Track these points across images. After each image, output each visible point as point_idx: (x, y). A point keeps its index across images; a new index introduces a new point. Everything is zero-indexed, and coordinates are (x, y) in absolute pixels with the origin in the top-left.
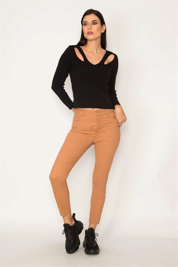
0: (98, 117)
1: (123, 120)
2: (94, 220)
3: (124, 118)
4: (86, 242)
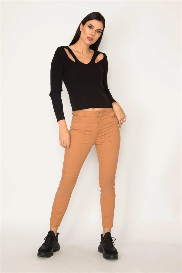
0: (99, 118)
1: (122, 117)
2: (108, 224)
3: (123, 115)
4: (104, 247)
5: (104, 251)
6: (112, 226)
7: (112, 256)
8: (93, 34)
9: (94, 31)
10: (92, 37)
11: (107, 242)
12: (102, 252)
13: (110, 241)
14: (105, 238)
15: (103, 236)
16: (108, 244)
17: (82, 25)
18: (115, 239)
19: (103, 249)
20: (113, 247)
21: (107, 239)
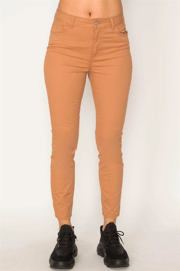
0: (96, 31)
2: (112, 211)
4: (105, 248)
5: (105, 254)
6: (118, 215)
7: (118, 262)
11: (110, 239)
12: (103, 256)
13: (115, 238)
14: (107, 233)
15: (103, 229)
16: (112, 242)
18: (122, 234)
19: (105, 250)
20: (121, 247)
21: (109, 235)
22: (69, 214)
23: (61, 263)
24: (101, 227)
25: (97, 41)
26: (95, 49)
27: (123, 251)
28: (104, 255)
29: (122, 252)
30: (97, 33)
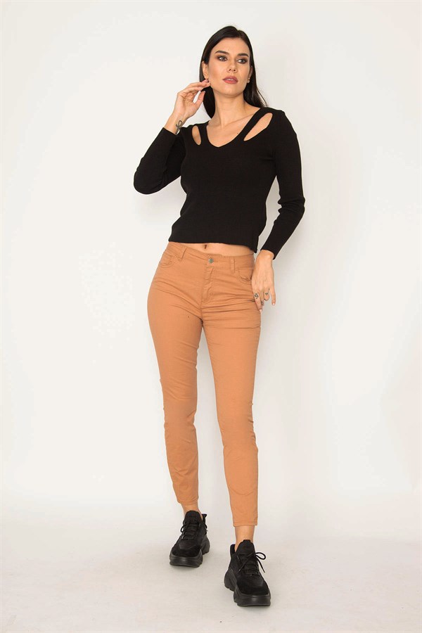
4: (236, 576)
5: (236, 587)
7: (254, 598)
8: (233, 67)
9: (233, 61)
10: (233, 75)
11: (244, 563)
12: (232, 589)
13: (252, 562)
14: (240, 555)
15: (236, 549)
16: (247, 568)
17: (204, 65)
18: (263, 557)
19: (236, 581)
20: (260, 576)
21: (243, 558)
22: (194, 497)
23: (184, 560)
24: (233, 546)
25: (209, 283)
26: (205, 292)
27: (262, 583)
28: (234, 588)
29: (261, 585)
30: (209, 273)
